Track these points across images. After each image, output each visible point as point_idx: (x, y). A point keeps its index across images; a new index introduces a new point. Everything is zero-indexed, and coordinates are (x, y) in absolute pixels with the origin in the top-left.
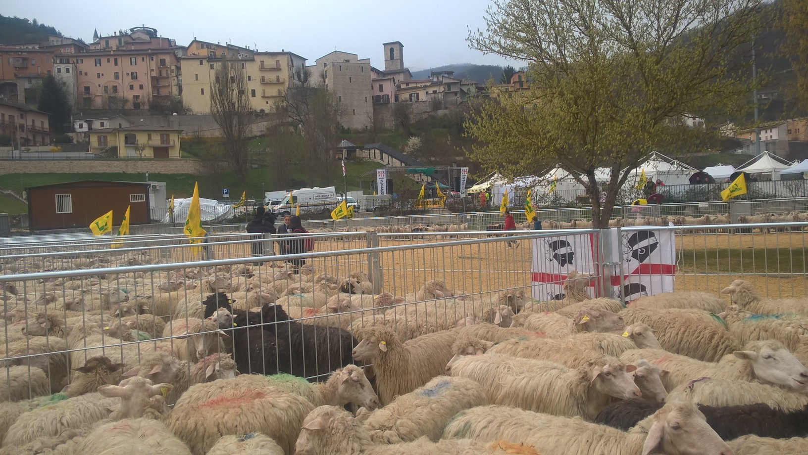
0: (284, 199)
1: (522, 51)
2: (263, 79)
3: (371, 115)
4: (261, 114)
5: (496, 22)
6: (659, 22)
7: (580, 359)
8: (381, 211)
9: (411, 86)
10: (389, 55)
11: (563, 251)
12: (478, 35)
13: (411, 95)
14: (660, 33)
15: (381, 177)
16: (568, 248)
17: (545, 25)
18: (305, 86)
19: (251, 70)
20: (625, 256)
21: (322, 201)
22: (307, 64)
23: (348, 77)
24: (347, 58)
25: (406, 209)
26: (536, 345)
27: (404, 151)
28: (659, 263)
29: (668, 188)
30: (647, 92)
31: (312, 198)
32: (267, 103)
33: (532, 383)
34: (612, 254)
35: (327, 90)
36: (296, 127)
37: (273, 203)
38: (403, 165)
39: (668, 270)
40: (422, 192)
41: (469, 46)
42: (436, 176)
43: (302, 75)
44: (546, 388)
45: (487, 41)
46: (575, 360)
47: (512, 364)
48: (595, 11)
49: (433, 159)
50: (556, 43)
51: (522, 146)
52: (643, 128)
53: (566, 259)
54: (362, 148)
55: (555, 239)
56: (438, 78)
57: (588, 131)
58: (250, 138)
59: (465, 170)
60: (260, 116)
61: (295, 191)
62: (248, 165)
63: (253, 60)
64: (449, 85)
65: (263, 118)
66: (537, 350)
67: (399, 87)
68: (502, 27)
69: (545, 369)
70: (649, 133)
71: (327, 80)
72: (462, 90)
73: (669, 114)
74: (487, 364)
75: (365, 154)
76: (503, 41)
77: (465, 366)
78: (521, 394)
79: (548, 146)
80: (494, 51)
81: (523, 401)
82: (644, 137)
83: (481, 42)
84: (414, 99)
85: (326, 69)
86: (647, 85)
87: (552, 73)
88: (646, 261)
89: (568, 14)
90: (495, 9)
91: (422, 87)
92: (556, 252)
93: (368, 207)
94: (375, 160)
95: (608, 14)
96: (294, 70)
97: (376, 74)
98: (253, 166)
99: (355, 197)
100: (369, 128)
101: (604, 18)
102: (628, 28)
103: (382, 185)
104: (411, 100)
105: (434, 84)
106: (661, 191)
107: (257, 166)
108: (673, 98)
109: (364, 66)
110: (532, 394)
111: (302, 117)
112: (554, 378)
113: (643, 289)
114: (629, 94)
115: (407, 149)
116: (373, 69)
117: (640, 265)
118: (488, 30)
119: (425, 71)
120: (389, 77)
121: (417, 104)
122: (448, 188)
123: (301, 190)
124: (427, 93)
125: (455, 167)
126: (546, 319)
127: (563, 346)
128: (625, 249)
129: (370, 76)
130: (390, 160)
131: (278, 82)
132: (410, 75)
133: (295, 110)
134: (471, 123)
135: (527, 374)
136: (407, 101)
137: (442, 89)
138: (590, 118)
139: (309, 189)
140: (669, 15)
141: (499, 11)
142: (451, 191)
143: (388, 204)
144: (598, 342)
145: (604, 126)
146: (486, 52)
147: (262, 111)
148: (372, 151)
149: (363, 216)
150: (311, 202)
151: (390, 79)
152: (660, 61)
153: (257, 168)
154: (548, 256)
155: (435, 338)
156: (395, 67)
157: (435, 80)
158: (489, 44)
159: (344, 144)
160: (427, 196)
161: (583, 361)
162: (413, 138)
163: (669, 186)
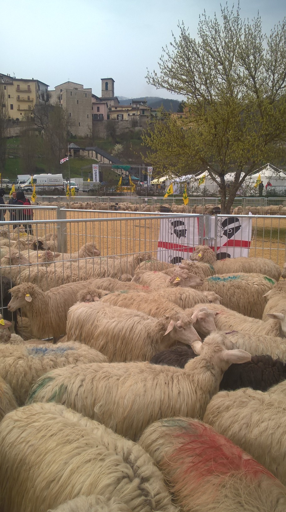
0: (28, 180)
1: (183, 89)
2: (19, 97)
3: (91, 127)
4: (16, 122)
5: (166, 67)
6: (274, 76)
7: (161, 308)
8: (92, 192)
9: (118, 109)
10: (105, 87)
11: (180, 228)
12: (153, 74)
13: (118, 116)
14: (274, 84)
15: (96, 170)
16: (184, 226)
17: (200, 72)
18: (47, 104)
19: (11, 90)
20: (219, 234)
21: (53, 183)
22: (49, 89)
23: (76, 100)
24: (77, 87)
25: (109, 192)
26: (131, 297)
27: (111, 154)
28: (240, 239)
29: (274, 188)
30: (262, 123)
31: (47, 181)
32: (21, 114)
33: (120, 326)
34: (210, 232)
35: (62, 108)
36: (40, 132)
37: (21, 183)
38: (111, 162)
39: (246, 244)
40: (120, 182)
41: (147, 82)
42: (131, 171)
43: (45, 97)
44: (129, 330)
45: (160, 80)
46: (157, 309)
47: (108, 311)
48: (233, 65)
49: (130, 160)
50: (206, 84)
51: (179, 154)
52: (258, 146)
53: (181, 234)
54: (84, 150)
55: (175, 220)
56: (137, 105)
57: (222, 146)
58: (8, 138)
59: (150, 168)
60: (16, 123)
61: (35, 175)
62: (6, 156)
63: (12, 84)
64: (143, 110)
65: (18, 124)
66: (133, 300)
67: (110, 109)
68: (171, 71)
69: (130, 316)
70: (262, 151)
71: (62, 101)
72: (151, 115)
73: (275, 139)
74: (92, 309)
75: (86, 153)
76: (170, 80)
77: (76, 310)
78: (111, 333)
79: (195, 156)
80: (164, 87)
81: (111, 338)
82: (258, 153)
83: (155, 80)
84: (120, 118)
85: (61, 93)
86: (263, 119)
87: (201, 106)
88: (232, 238)
89: (215, 66)
90: (166, 58)
91: (125, 111)
92: (176, 228)
93: (84, 189)
94: (92, 158)
95: (241, 67)
96: (40, 93)
97: (95, 99)
98: (10, 157)
99: (76, 182)
100: (89, 136)
101: (238, 70)
102: (254, 78)
103: (96, 175)
104: (118, 119)
105: (133, 109)
106: (270, 190)
107: (12, 157)
108: (278, 129)
109: (88, 93)
110: (119, 333)
111: (44, 125)
112: (136, 323)
113: (229, 256)
114: (250, 124)
115: (114, 152)
116: (94, 96)
117: (228, 241)
118: (162, 72)
119: (129, 100)
120: (104, 102)
121: (121, 122)
122: (138, 180)
123: (41, 175)
124: (129, 115)
125: (144, 166)
126: (153, 276)
127: (151, 298)
128: (219, 229)
129: (91, 100)
130: (102, 159)
131: (29, 100)
132: (119, 102)
133: (39, 120)
134: (147, 136)
135: (116, 319)
136: (115, 119)
137: (139, 113)
138: (223, 138)
139: (46, 175)
140: (281, 72)
141: (169, 59)
142: (141, 182)
143: (97, 188)
144: (179, 295)
145: (233, 144)
146: (158, 87)
147: (17, 119)
148: (90, 152)
149: (80, 195)
150: (46, 183)
151: (104, 104)
152: (273, 103)
153: (12, 158)
154: (170, 230)
155: (72, 287)
156: (109, 95)
157: (135, 106)
158: (161, 82)
159: (72, 145)
160: (123, 184)
161: (162, 310)
162: (118, 145)
163: (275, 186)
